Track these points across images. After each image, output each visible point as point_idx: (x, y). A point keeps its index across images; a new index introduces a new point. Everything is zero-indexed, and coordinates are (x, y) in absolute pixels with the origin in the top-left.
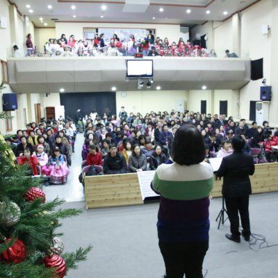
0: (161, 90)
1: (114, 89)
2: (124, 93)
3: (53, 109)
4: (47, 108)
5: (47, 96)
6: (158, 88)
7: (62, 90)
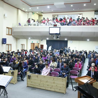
0: (89, 41)
1: (66, 39)
2: (71, 41)
3: (43, 46)
4: (41, 45)
5: (42, 41)
6: (88, 40)
7: (48, 39)
